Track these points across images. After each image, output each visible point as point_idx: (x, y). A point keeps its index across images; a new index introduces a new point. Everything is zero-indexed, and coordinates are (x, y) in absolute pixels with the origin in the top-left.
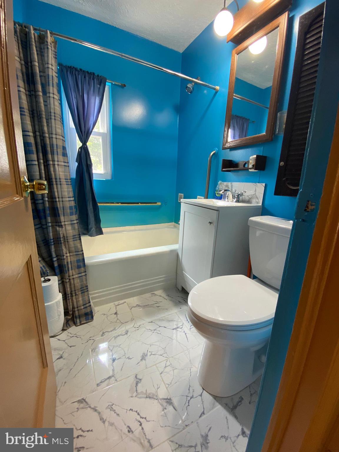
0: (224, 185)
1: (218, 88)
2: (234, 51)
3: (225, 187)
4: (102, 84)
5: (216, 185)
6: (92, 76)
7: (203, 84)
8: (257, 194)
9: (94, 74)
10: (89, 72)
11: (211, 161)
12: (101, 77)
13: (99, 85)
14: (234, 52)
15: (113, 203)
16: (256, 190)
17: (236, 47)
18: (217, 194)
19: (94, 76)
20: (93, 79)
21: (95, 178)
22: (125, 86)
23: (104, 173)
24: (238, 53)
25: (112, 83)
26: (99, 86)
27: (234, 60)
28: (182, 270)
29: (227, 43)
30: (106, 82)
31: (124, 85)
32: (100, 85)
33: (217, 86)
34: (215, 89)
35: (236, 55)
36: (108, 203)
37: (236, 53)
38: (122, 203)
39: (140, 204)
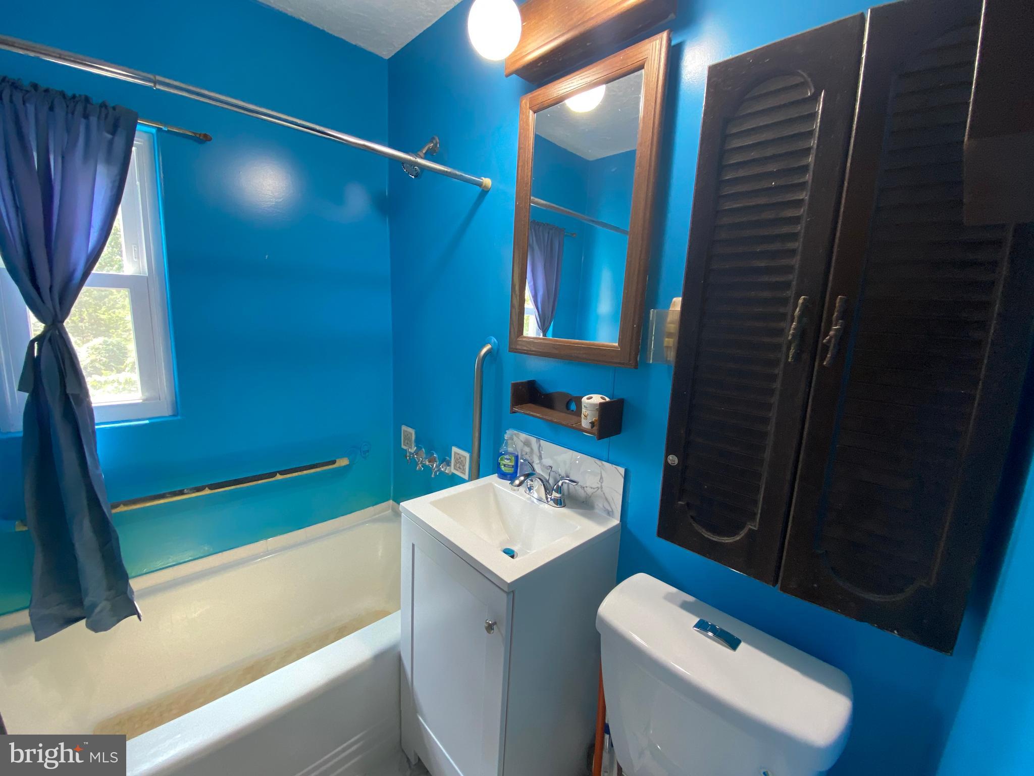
0: (518, 437)
1: (487, 181)
2: (526, 101)
3: (522, 444)
4: (120, 130)
5: (498, 440)
6: (80, 108)
7: (447, 171)
8: (606, 490)
9: (87, 100)
10: (69, 94)
11: (482, 372)
12: (114, 108)
13: (108, 132)
14: (526, 104)
15: (181, 493)
16: (601, 478)
17: (529, 90)
18: (505, 465)
19: (88, 105)
20: (86, 116)
21: (101, 423)
22: (206, 138)
23: (144, 400)
24: (535, 108)
25: (159, 130)
26: (109, 136)
27: (528, 125)
28: (415, 709)
29: (507, 76)
30: (135, 124)
31: (205, 135)
32: (113, 133)
33: (485, 177)
34: (480, 185)
35: (531, 112)
36: (162, 496)
37: (530, 108)
38: (212, 487)
39: (279, 477)
